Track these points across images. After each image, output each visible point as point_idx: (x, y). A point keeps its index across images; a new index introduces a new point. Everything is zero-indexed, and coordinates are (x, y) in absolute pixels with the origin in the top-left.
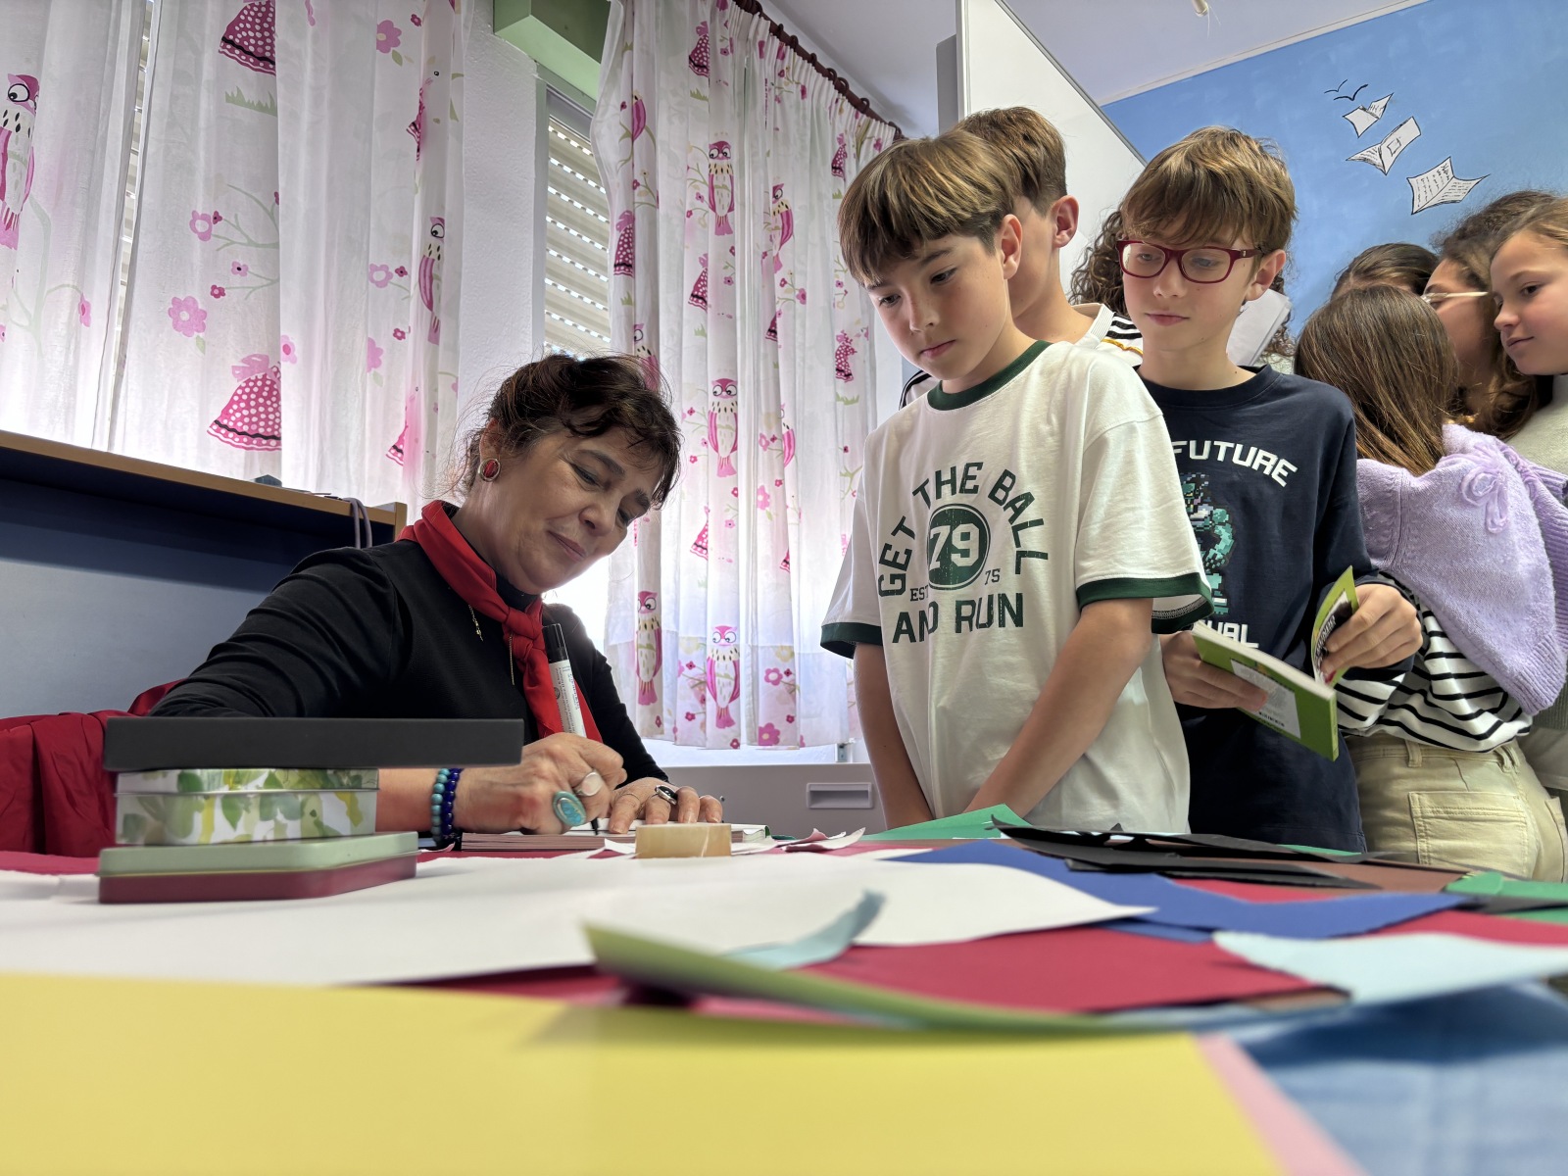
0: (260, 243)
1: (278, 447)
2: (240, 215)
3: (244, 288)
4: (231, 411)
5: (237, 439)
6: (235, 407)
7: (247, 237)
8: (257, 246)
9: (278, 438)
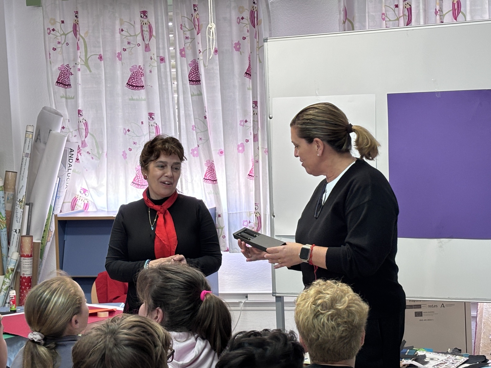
0: (203, 131)
1: (216, 183)
2: (198, 125)
3: (202, 143)
4: (207, 175)
5: (210, 181)
6: (207, 173)
7: (200, 130)
8: (202, 132)
9: (216, 181)
